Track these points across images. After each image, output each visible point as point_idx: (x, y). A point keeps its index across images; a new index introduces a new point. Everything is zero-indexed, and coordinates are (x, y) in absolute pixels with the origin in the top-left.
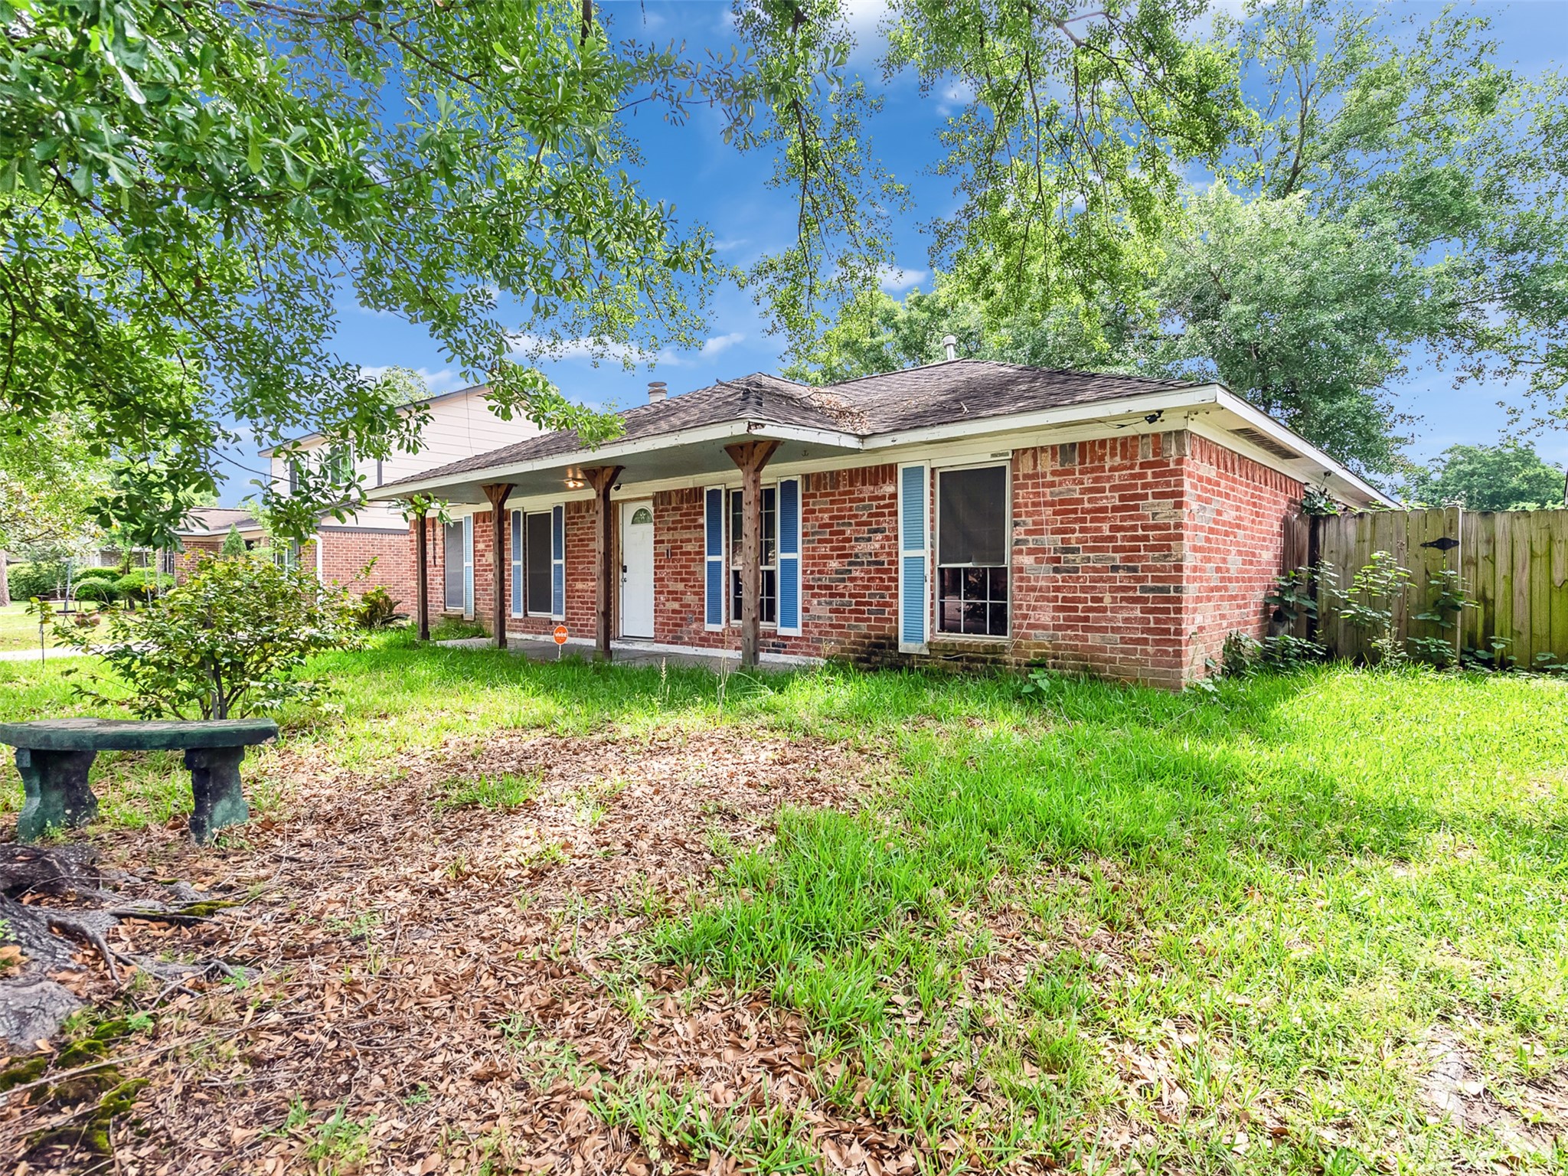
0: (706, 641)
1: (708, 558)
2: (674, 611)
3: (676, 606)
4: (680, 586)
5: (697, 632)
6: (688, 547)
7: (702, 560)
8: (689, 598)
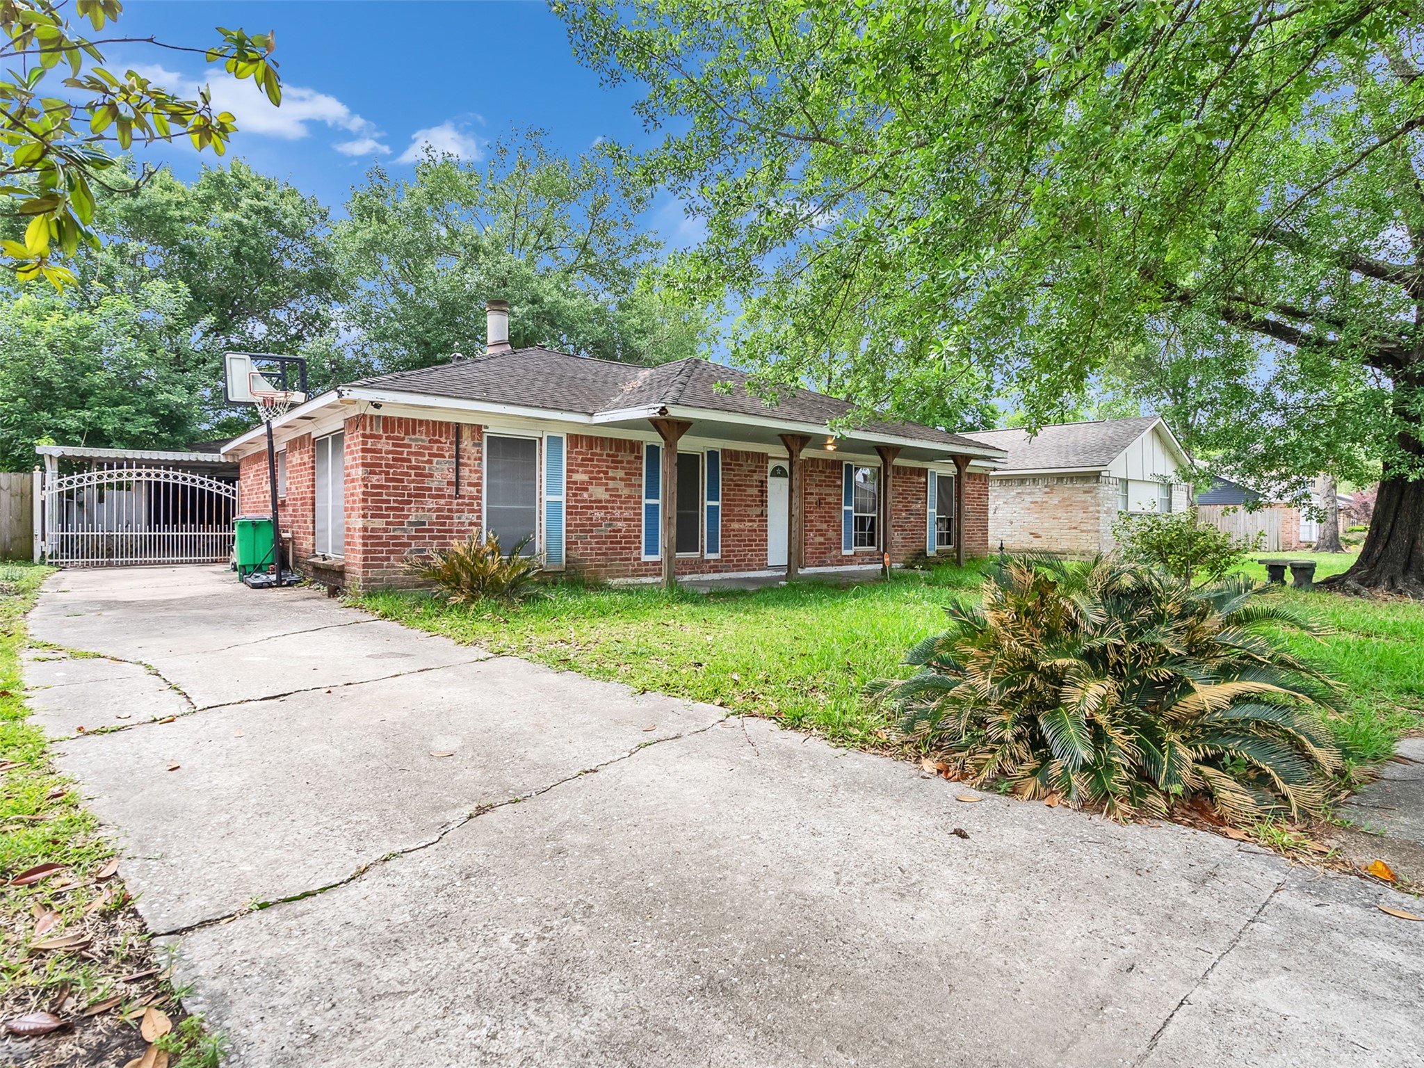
0: (840, 562)
1: (845, 508)
2: (820, 544)
3: (822, 539)
4: (824, 526)
5: (835, 556)
6: (830, 499)
7: (840, 509)
8: (831, 534)
